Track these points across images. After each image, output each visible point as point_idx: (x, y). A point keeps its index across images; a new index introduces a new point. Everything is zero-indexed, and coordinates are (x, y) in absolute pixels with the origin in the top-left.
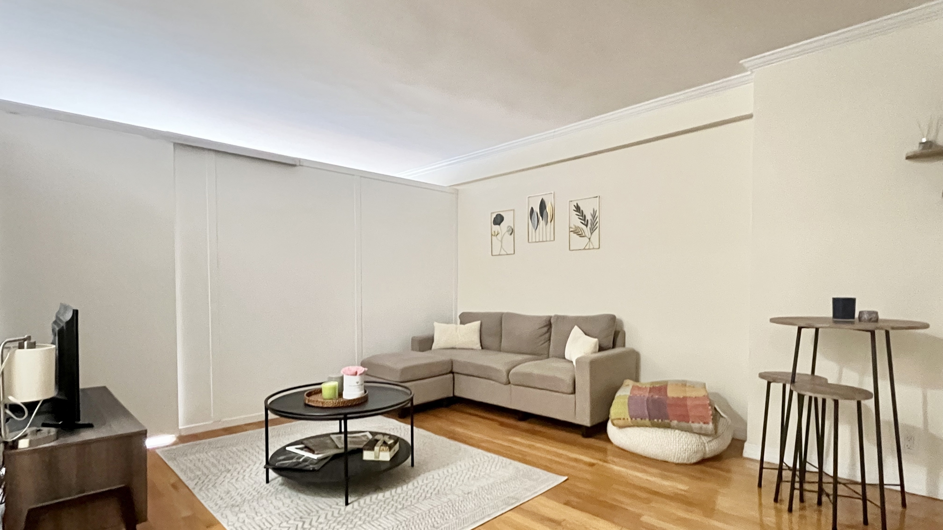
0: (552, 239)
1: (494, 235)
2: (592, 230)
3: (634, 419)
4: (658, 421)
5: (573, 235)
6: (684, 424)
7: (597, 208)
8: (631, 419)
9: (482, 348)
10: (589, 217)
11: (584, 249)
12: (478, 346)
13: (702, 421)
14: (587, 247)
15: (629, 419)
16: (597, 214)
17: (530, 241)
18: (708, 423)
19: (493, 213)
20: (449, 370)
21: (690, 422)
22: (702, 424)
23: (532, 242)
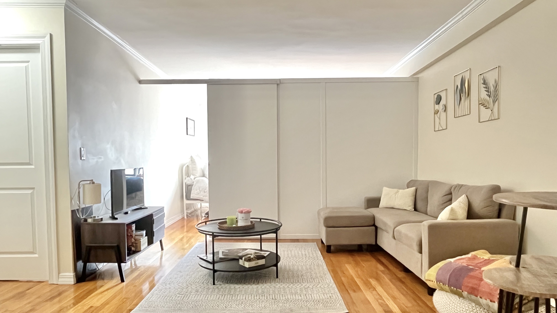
0: (469, 113)
1: (436, 112)
2: (494, 102)
3: (438, 283)
4: (454, 289)
5: (482, 107)
6: (473, 297)
7: (498, 79)
8: (437, 282)
9: (415, 209)
10: (492, 89)
12: (411, 208)
13: (489, 299)
14: (490, 119)
15: (436, 282)
16: (497, 84)
17: (456, 117)
18: (494, 302)
19: (435, 94)
20: (373, 223)
21: (479, 297)
22: (488, 301)
23: (457, 117)
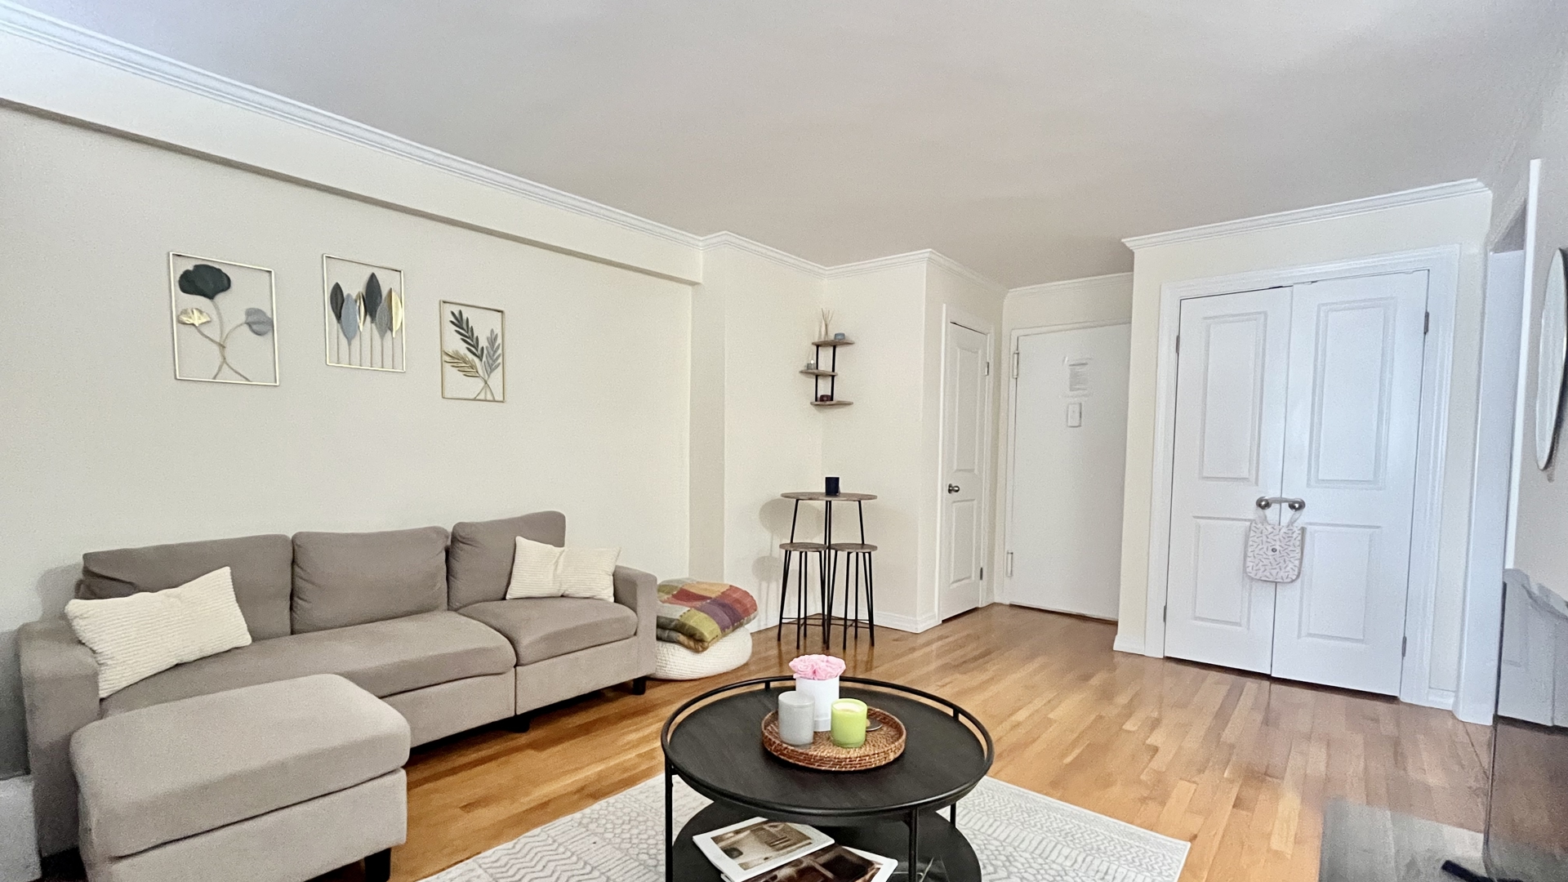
0: (400, 368)
5: (449, 368)
7: (498, 331)
10: (483, 343)
11: (475, 399)
14: (482, 397)
16: (499, 341)
17: (332, 361)
19: (181, 257)
23: (339, 366)
